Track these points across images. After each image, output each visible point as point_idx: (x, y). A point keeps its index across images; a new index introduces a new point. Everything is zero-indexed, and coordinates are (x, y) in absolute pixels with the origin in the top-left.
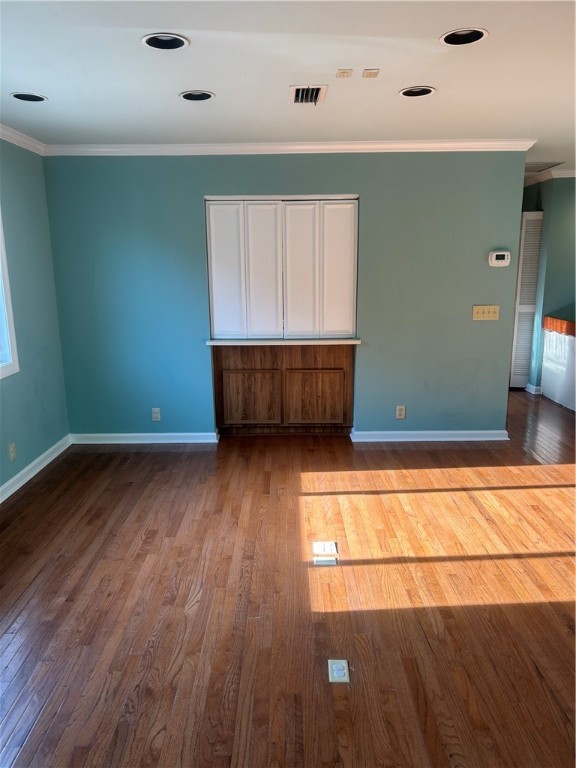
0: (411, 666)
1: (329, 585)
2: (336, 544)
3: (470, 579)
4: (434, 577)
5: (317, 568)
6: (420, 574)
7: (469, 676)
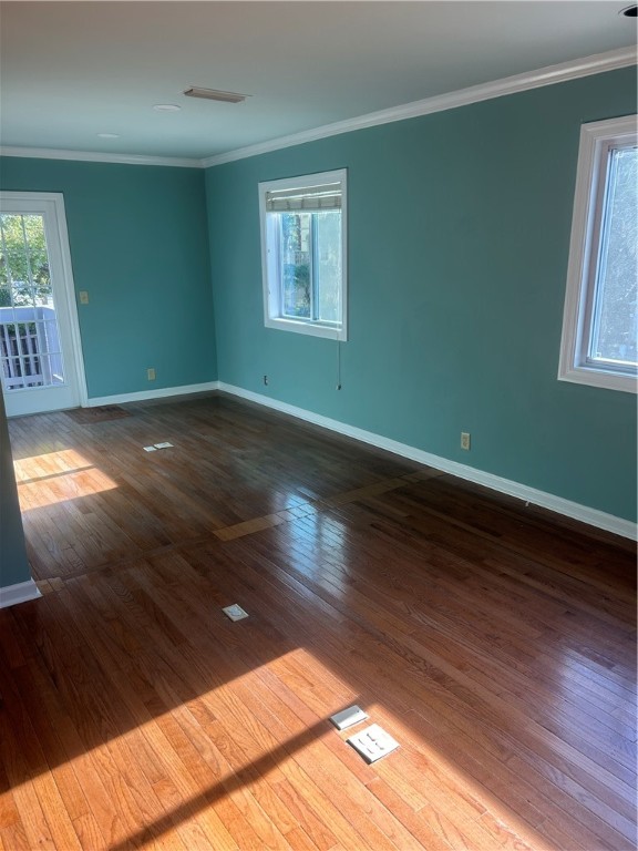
0: (176, 638)
1: (312, 685)
2: (368, 761)
3: (130, 784)
4: (185, 760)
5: (348, 702)
6: (207, 757)
7: (124, 650)
